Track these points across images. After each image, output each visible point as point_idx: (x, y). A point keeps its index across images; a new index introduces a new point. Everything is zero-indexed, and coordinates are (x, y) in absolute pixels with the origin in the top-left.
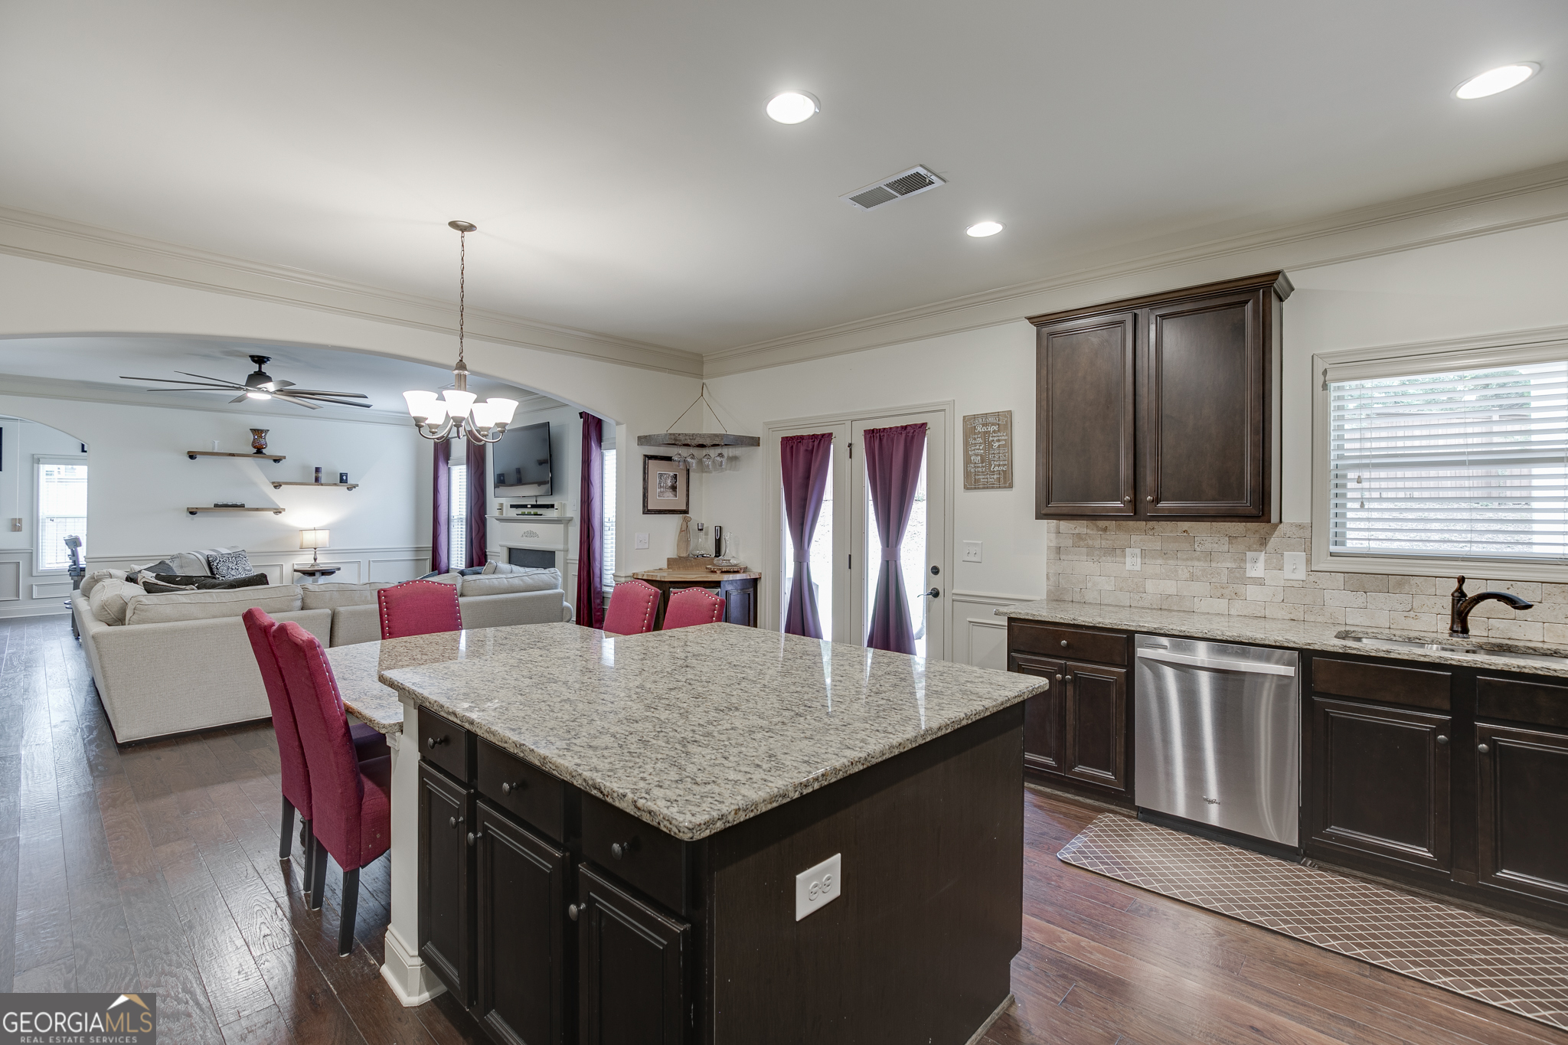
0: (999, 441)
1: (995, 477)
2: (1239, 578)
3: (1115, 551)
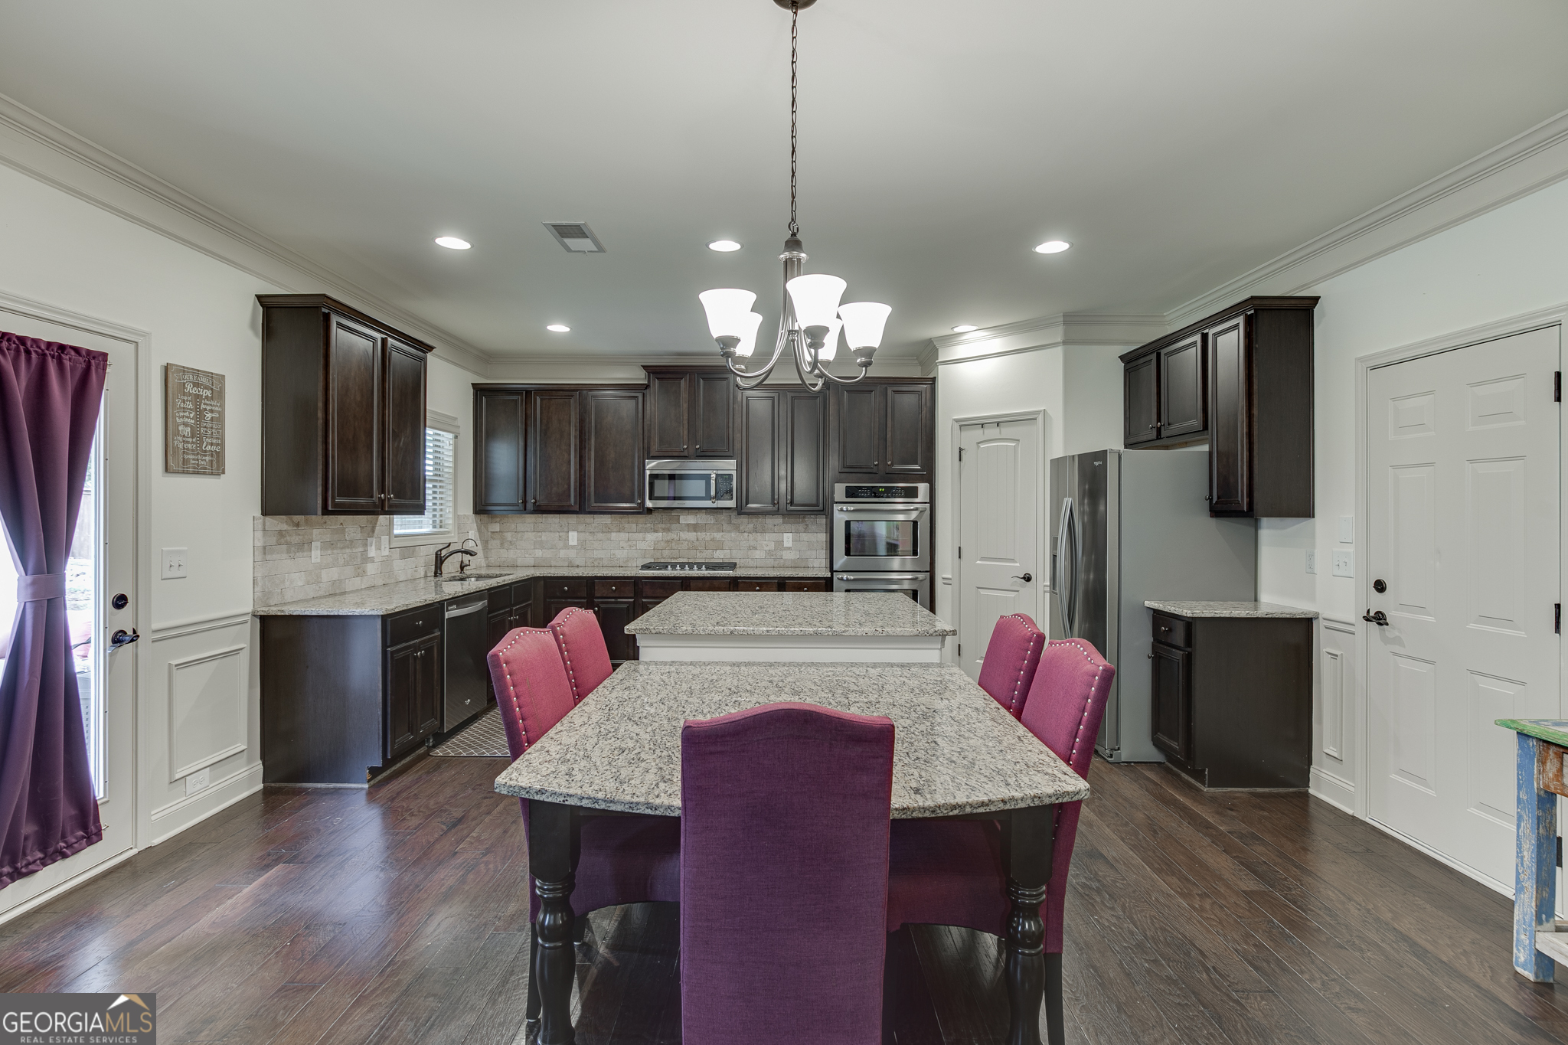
0: (212, 411)
1: (208, 458)
2: (366, 559)
3: (305, 545)
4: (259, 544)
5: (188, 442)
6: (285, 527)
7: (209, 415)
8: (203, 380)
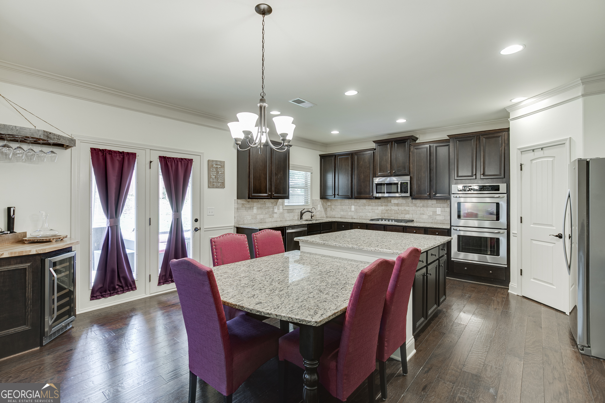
0: (221, 171)
1: (220, 184)
2: (273, 213)
3: (251, 208)
4: (236, 207)
5: (214, 180)
6: (244, 202)
7: (220, 172)
8: (218, 163)
